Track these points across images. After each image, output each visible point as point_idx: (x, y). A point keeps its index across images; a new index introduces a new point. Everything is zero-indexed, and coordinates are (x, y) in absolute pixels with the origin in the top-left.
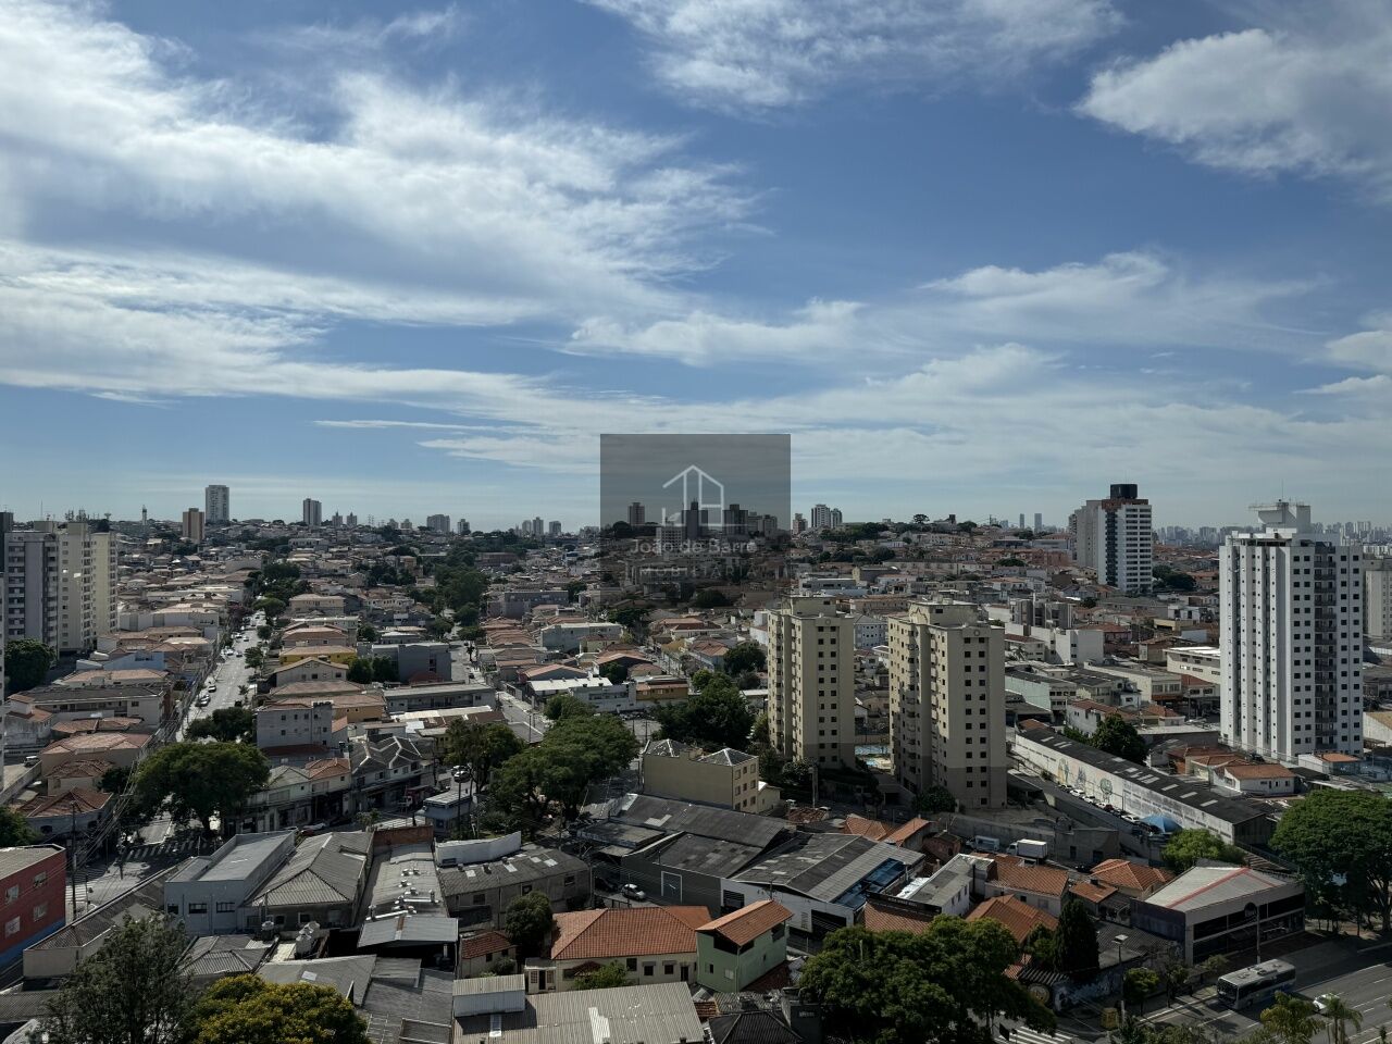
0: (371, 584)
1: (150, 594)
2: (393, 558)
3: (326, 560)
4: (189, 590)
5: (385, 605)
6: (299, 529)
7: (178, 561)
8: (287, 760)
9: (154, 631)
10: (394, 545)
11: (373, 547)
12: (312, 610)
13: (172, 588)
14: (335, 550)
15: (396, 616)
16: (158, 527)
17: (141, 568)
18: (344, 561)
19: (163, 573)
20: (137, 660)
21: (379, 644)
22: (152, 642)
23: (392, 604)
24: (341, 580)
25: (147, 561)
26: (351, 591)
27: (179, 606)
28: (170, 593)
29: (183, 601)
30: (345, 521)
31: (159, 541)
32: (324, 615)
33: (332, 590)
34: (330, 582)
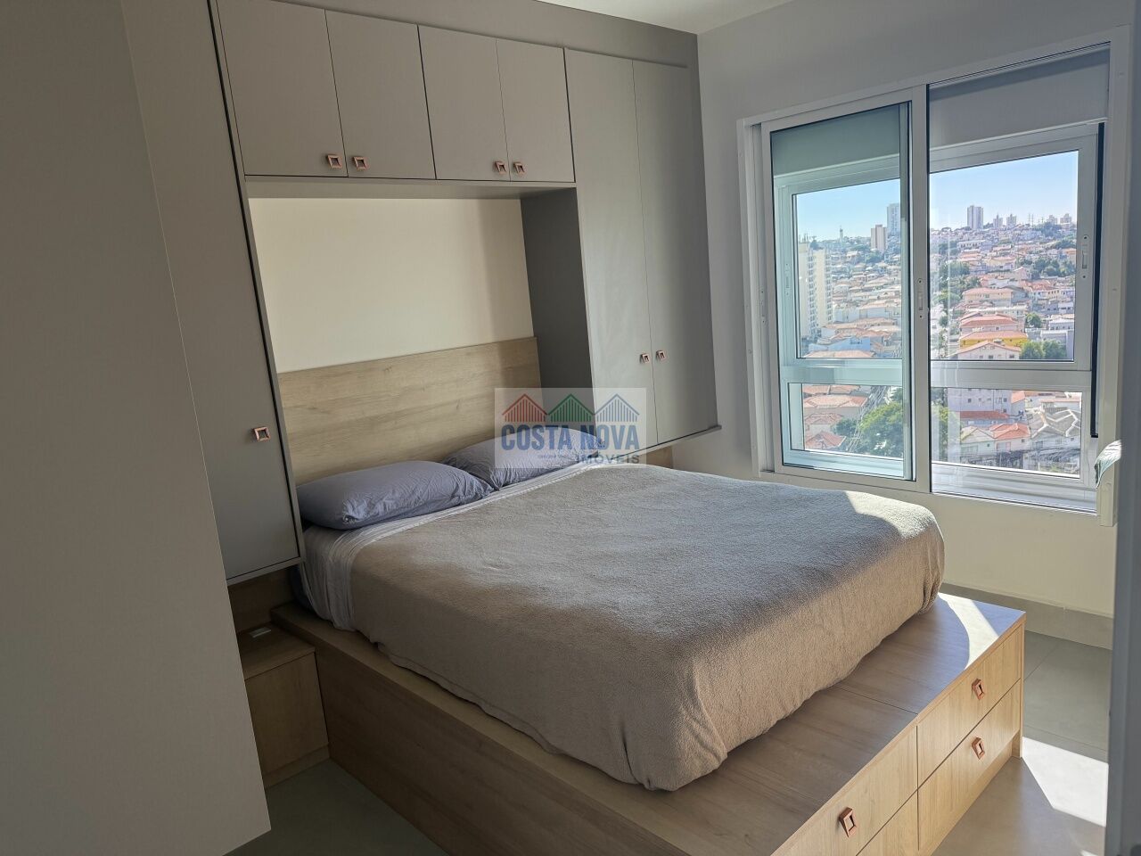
0: (1035, 277)
1: (854, 294)
2: (1055, 251)
3: (993, 258)
4: (882, 290)
5: (1051, 295)
6: (964, 234)
7: (870, 268)
8: (973, 422)
9: (860, 323)
10: (1054, 239)
11: (1034, 243)
12: (982, 302)
13: (869, 290)
14: (998, 249)
15: (1060, 305)
16: (852, 243)
17: (843, 275)
18: (1009, 258)
19: (860, 279)
20: (852, 343)
21: (1047, 329)
22: (861, 330)
23: (1057, 294)
24: (1006, 275)
25: (848, 270)
26: (1017, 284)
27: (877, 302)
28: (868, 293)
29: (879, 298)
30: (1005, 223)
31: (855, 253)
32: (993, 305)
33: (999, 284)
34: (996, 278)
